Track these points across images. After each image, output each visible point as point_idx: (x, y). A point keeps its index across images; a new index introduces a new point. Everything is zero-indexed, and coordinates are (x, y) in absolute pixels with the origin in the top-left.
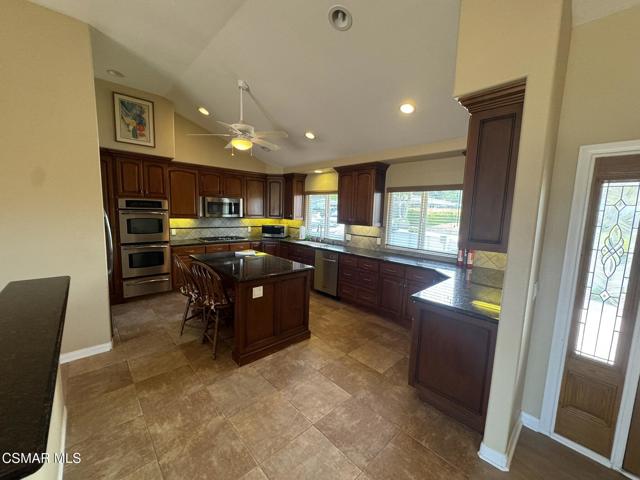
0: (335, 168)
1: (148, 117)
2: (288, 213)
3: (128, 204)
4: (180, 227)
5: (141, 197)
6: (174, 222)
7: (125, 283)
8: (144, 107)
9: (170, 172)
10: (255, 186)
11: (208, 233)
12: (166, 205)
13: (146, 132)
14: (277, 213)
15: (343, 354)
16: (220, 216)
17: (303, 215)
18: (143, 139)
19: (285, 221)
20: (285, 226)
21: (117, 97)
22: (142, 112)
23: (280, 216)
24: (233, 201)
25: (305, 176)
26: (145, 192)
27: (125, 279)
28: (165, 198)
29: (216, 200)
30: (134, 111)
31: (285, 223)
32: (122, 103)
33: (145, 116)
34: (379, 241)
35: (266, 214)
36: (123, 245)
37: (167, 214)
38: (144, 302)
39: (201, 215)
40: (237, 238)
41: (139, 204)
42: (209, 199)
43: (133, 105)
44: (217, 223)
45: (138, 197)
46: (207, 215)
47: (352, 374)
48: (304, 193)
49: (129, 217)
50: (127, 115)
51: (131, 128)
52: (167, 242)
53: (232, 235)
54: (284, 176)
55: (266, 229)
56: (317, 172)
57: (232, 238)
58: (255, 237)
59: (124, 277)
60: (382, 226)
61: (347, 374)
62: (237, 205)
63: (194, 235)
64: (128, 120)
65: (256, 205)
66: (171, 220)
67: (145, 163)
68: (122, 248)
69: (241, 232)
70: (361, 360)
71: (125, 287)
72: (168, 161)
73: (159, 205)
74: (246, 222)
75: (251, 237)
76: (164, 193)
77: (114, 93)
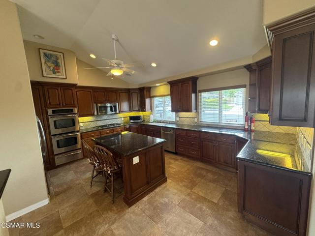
0: (168, 82)
1: (61, 61)
2: (143, 109)
3: (54, 112)
4: (85, 122)
5: (61, 107)
6: (81, 119)
7: (56, 157)
8: (58, 56)
9: (76, 91)
10: (124, 95)
11: (101, 123)
12: (76, 110)
13: (61, 70)
14: (137, 109)
15: (189, 191)
16: (106, 113)
17: (151, 109)
18: (60, 74)
19: (141, 113)
20: (142, 115)
21: (42, 51)
22: (57, 59)
23: (138, 111)
24: (112, 105)
25: (151, 88)
26: (63, 104)
27: (56, 155)
28: (75, 107)
29: (103, 105)
30: (53, 58)
31: (141, 114)
32: (45, 54)
33: (59, 61)
34: (196, 120)
35: (131, 110)
36: (53, 135)
37: (76, 116)
38: (68, 167)
39: (96, 114)
40: (117, 124)
41: (60, 111)
42: (99, 105)
43: (52, 55)
44: (105, 117)
45: (59, 107)
46: (99, 114)
47: (199, 205)
48: (151, 97)
49: (55, 119)
50: (49, 61)
51: (52, 68)
52: (78, 131)
53: (113, 123)
54: (139, 88)
55: (131, 118)
56: (157, 85)
57: (113, 124)
58: (126, 123)
59: (55, 153)
60: (197, 111)
61: (196, 205)
62: (115, 107)
63: (93, 125)
64: (49, 64)
65: (125, 106)
66: (79, 118)
67: (62, 88)
68: (52, 137)
69: (119, 121)
70: (201, 194)
71: (56, 159)
72: (74, 86)
73: (72, 110)
74: (121, 115)
75: (124, 123)
76: (74, 104)
77: (39, 49)
